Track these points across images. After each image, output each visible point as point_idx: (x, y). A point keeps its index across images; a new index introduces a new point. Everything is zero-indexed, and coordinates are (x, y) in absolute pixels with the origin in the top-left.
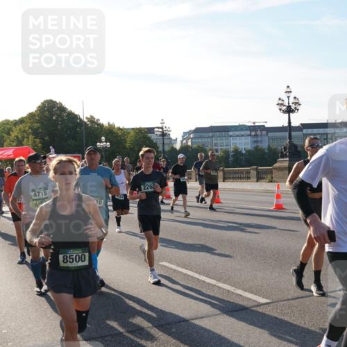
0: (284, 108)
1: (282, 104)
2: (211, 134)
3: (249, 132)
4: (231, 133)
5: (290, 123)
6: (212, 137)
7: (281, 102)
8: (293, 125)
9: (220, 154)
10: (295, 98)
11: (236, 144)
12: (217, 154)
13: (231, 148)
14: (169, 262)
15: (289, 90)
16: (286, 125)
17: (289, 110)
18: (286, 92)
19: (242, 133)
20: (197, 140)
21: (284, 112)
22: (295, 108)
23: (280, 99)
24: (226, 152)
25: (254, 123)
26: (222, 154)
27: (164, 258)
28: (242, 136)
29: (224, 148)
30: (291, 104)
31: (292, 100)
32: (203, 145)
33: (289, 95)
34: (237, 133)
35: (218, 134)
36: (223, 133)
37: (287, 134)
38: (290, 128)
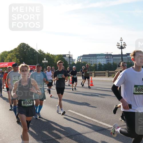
0: (120, 47)
1: (119, 45)
2: (89, 57)
3: (105, 57)
4: (97, 57)
5: (122, 53)
6: (90, 59)
7: (118, 44)
8: (123, 54)
9: (93, 65)
10: (124, 43)
11: (100, 61)
12: (92, 66)
13: (98, 63)
14: (72, 110)
15: (121, 39)
16: (120, 54)
17: (122, 48)
18: (120, 40)
19: (102, 57)
20: (84, 60)
21: (120, 48)
22: (124, 47)
23: (118, 43)
24: (96, 65)
25: (107, 53)
26: (94, 65)
27: (70, 108)
28: (102, 58)
29: (95, 63)
30: (122, 45)
31: (123, 44)
32: (86, 62)
33: (121, 41)
34: (100, 57)
35: (92, 57)
36: (94, 57)
37: (121, 57)
38: (122, 55)
